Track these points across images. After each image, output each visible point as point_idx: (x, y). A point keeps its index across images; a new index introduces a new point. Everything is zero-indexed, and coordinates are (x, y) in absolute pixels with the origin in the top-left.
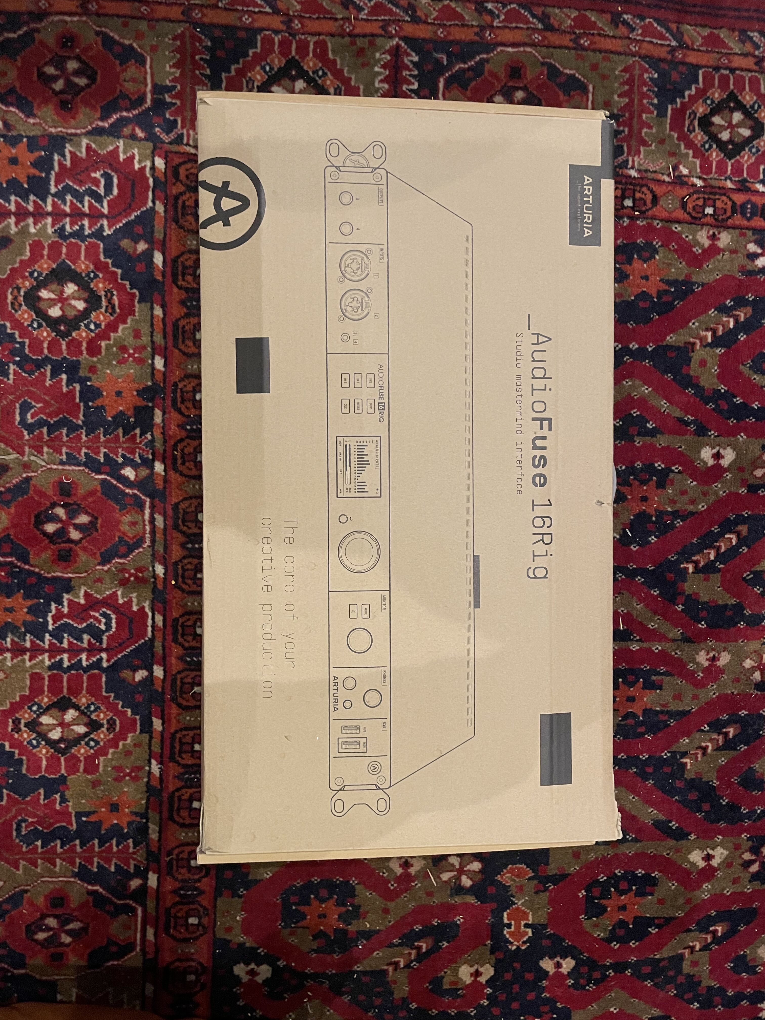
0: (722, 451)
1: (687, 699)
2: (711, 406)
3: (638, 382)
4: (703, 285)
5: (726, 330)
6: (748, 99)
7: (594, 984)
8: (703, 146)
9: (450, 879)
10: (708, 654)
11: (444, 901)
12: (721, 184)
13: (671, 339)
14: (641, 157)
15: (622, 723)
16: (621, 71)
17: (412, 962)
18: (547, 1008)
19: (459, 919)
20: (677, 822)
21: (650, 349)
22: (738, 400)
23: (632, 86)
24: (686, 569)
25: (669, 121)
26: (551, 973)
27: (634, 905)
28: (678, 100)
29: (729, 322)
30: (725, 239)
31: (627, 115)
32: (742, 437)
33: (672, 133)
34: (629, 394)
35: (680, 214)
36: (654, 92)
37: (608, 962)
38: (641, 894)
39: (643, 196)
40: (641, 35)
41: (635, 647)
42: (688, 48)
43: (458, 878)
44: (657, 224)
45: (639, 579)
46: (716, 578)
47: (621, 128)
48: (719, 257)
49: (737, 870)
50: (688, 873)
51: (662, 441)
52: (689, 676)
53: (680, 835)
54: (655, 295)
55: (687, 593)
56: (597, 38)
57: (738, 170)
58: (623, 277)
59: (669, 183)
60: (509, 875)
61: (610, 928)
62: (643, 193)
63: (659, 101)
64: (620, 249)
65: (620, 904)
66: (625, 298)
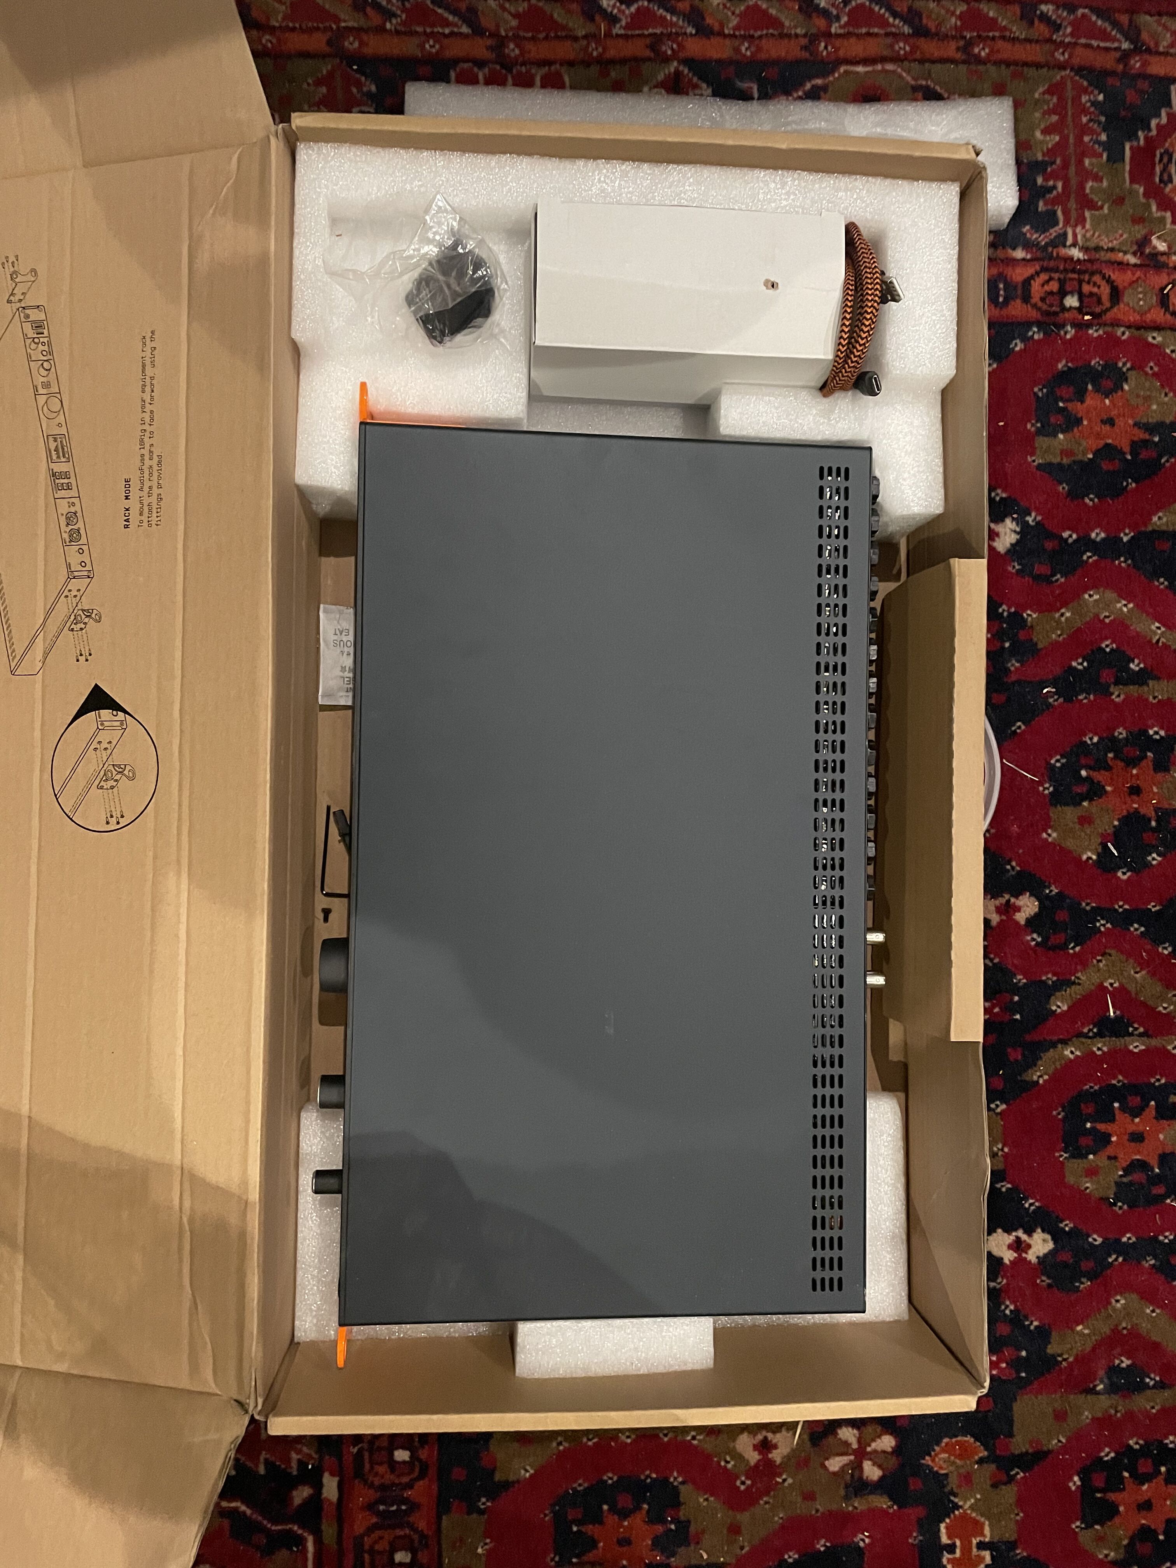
3: (1110, 595)
9: (843, 1468)
11: (834, 1507)
13: (1159, 520)
14: (1088, 226)
15: (1125, 1180)
16: (1044, 93)
19: (863, 1539)
21: (1125, 539)
23: (1063, 117)
25: (1127, 168)
27: (1165, 1499)
28: (1141, 135)
31: (1058, 161)
33: (1136, 186)
34: (1097, 616)
35: (1158, 315)
36: (1100, 123)
39: (1095, 290)
40: (1072, 34)
41: (1137, 1046)
42: (1149, 51)
43: (857, 1466)
44: (1123, 334)
45: (1136, 929)
47: (1051, 183)
51: (1158, 691)
54: (1127, 449)
56: (1000, 44)
58: (1072, 422)
59: (1135, 265)
60: (944, 1456)
61: (1125, 1542)
62: (1095, 284)
63: (1108, 136)
64: (1063, 377)
65: (1141, 1499)
66: (1080, 457)
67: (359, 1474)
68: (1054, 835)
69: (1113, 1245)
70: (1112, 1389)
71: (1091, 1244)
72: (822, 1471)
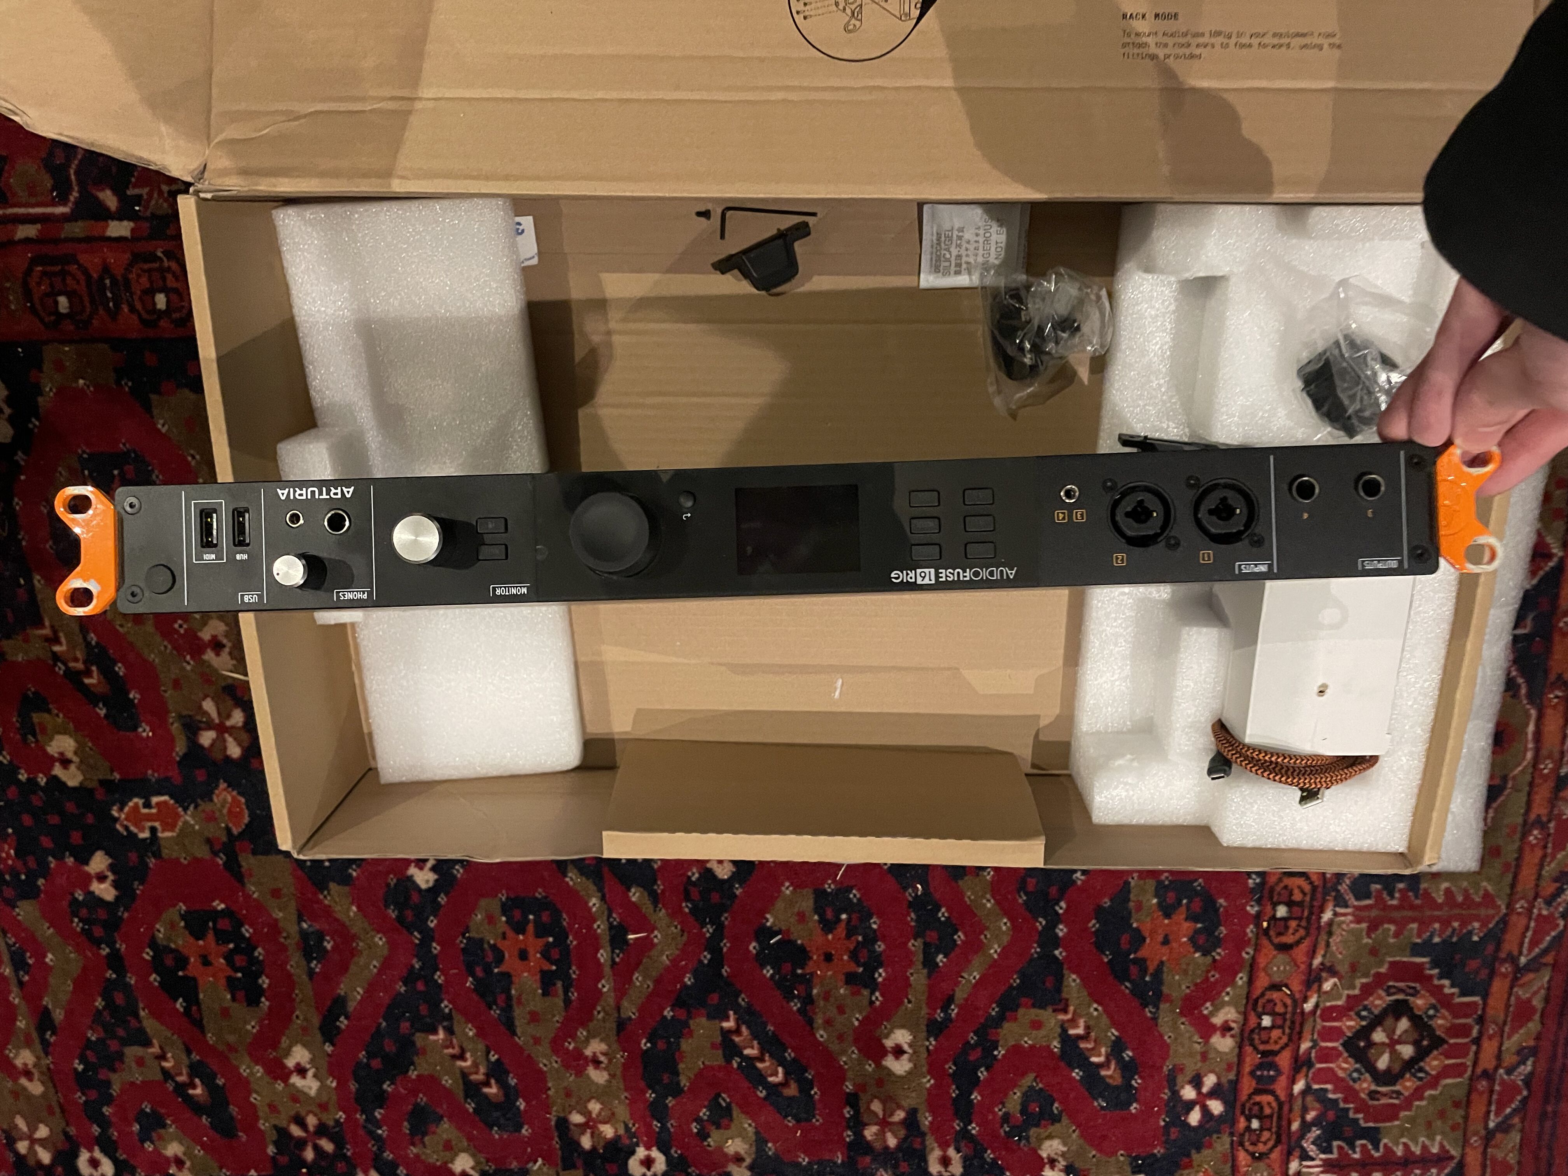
0: (905, 1057)
1: (532, 1030)
2: (973, 1038)
3: (1006, 940)
4: (1155, 1019)
5: (1087, 1053)
6: (1433, 1063)
7: (83, 929)
8: (1365, 1008)
9: (206, 713)
10: (602, 1054)
11: (171, 706)
12: (1307, 1034)
13: (1072, 981)
14: (1352, 925)
15: (486, 946)
16: (1486, 890)
17: (65, 664)
18: (32, 864)
19: (145, 731)
20: (347, 1026)
21: (1057, 952)
22: (982, 1074)
23: (1460, 906)
24: (727, 1019)
25: (1405, 959)
26: (87, 868)
27: (213, 976)
28: (1436, 971)
29: (1099, 1055)
30: (1224, 1044)
31: (1418, 902)
32: (928, 1082)
33: (1386, 966)
34: (987, 928)
36: (1451, 937)
37: (121, 946)
38: (231, 983)
39: (1291, 931)
40: (1540, 915)
41: (603, 955)
42: (1515, 979)
43: (210, 726)
44: (1247, 954)
45: (706, 958)
46: (717, 1059)
47: (1397, 895)
48: (1196, 1038)
49: (289, 1109)
50: (275, 1044)
51: (918, 977)
52: (566, 1031)
53: (329, 1032)
54: (1139, 955)
55: (691, 1022)
56: (1539, 853)
57: (1327, 1056)
58: (1167, 911)
59: (1311, 964)
60: (229, 799)
61: (173, 946)
62: (1297, 931)
63: (1437, 944)
64: (1210, 903)
65: (211, 958)
66: (1134, 916)
67: (137, 258)
68: (788, 892)
69: (428, 936)
70: (304, 935)
71: (427, 919)
72: (201, 695)
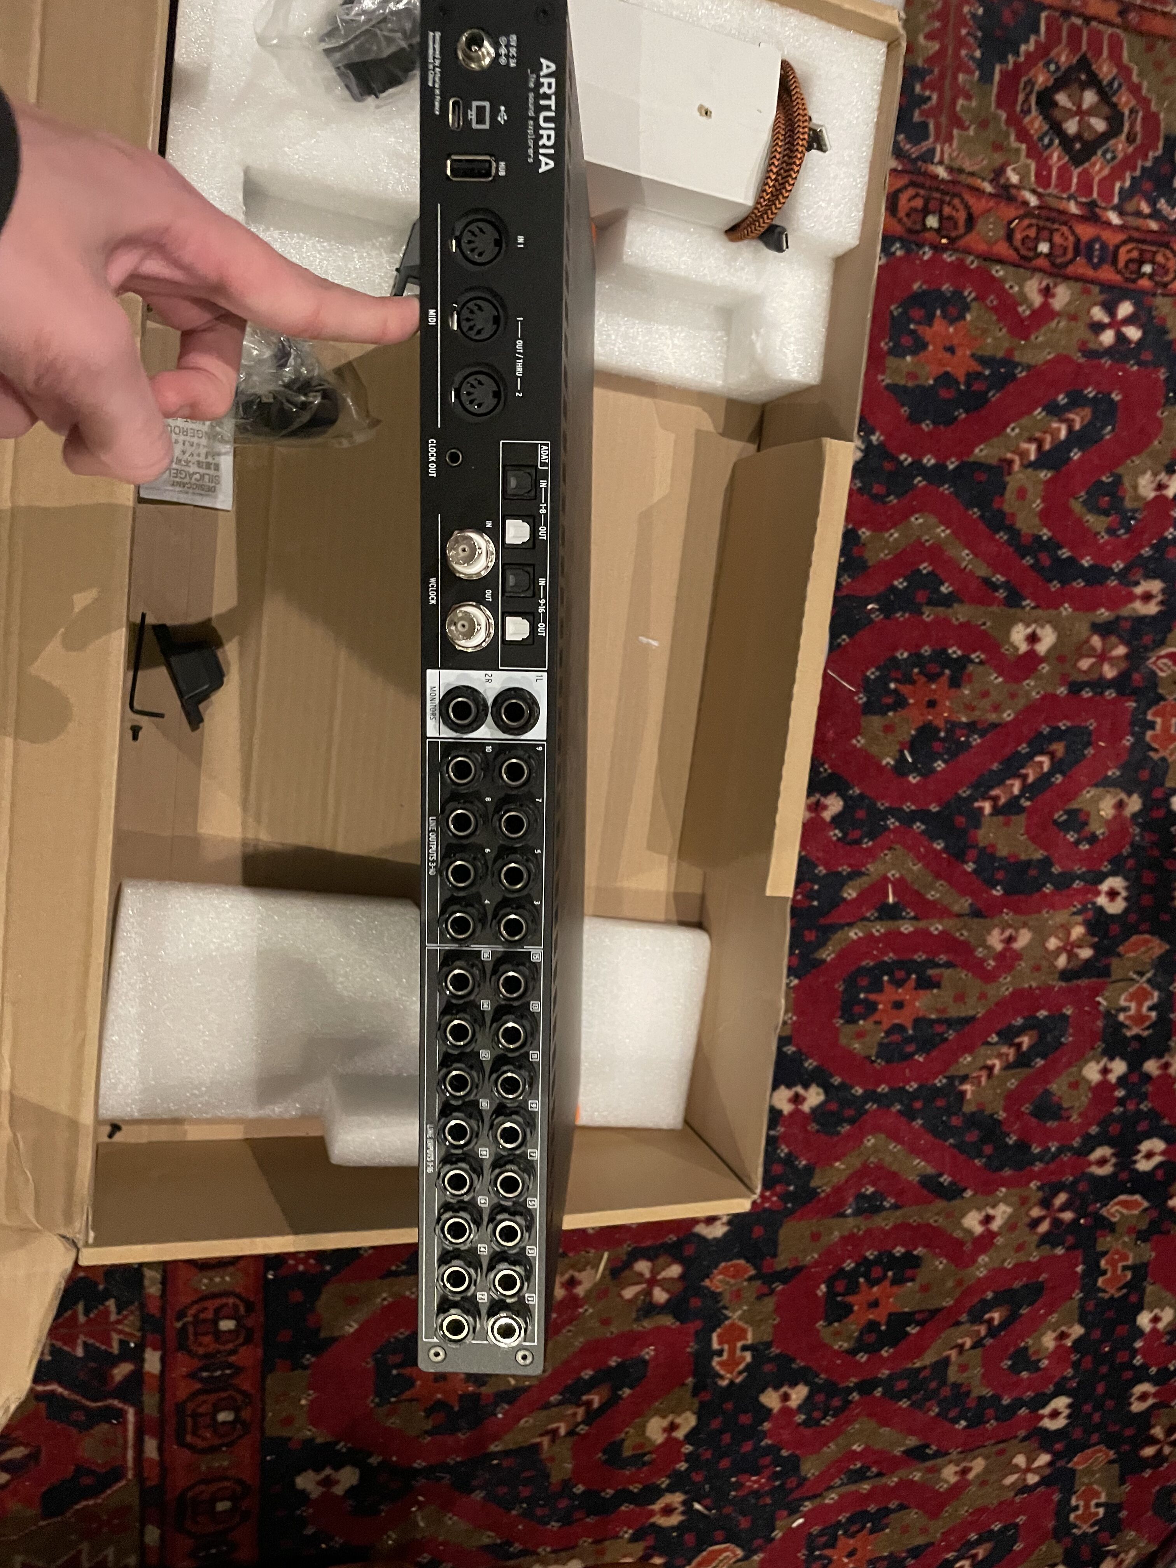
0: (1039, 631)
1: (972, 1000)
2: (1029, 561)
3: (933, 520)
4: (1029, 367)
5: (1057, 442)
6: (1106, 70)
7: (833, 1416)
8: (1041, 139)
9: (636, 1296)
10: (1003, 932)
11: (627, 1328)
12: (1062, 205)
13: (981, 452)
14: (955, 145)
15: (886, 1041)
17: (578, 1424)
18: (767, 1460)
19: (649, 1352)
20: (949, 1175)
21: (951, 467)
22: (1065, 553)
23: (945, 25)
24: (981, 809)
25: (995, 90)
26: (775, 1411)
27: (889, 1297)
28: (1011, 58)
29: (1059, 430)
30: (1062, 296)
31: (936, 71)
32: (1066, 610)
33: (1000, 112)
34: (919, 538)
35: (1002, 249)
36: (976, 38)
37: (853, 1381)
38: (898, 1281)
39: (954, 213)
41: (907, 928)
43: (648, 1293)
44: (972, 262)
45: (919, 826)
46: (1020, 820)
47: (927, 93)
48: (1053, 324)
49: (1023, 1234)
50: (960, 1243)
51: (961, 614)
52: (977, 968)
53: (953, 1193)
54: (962, 379)
55: (981, 845)
57: (1086, 186)
58: (919, 346)
59: (990, 194)
60: (720, 1277)
61: (856, 1334)
62: (954, 207)
63: (983, 54)
64: (917, 299)
65: (872, 1298)
66: (921, 382)
67: (182, 1346)
68: (863, 741)
69: (871, 1095)
70: (858, 1212)
71: (853, 1095)
72: (618, 1299)
